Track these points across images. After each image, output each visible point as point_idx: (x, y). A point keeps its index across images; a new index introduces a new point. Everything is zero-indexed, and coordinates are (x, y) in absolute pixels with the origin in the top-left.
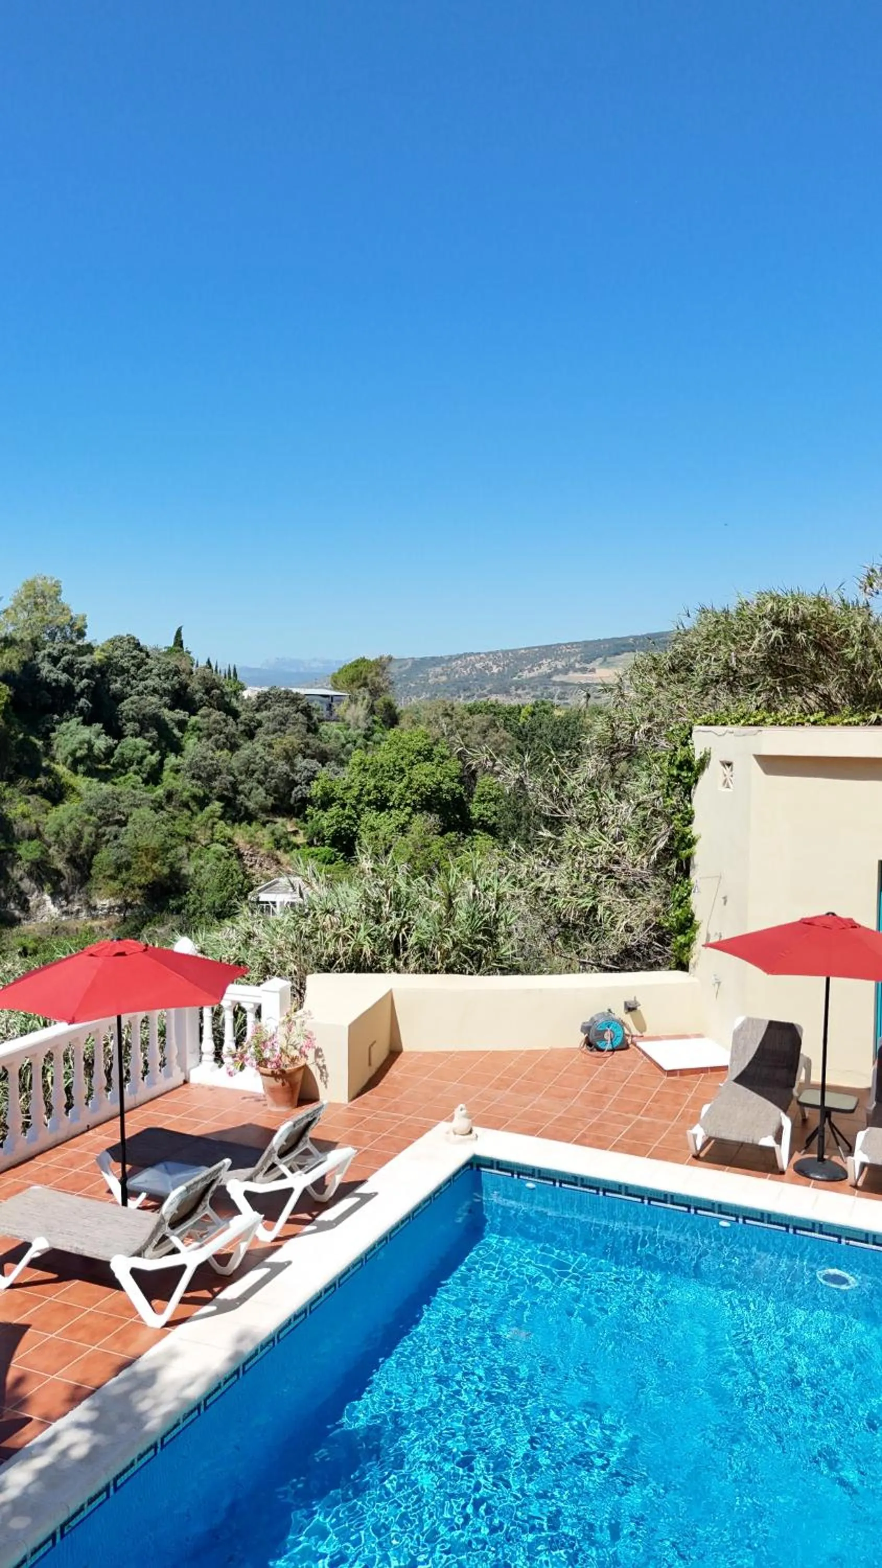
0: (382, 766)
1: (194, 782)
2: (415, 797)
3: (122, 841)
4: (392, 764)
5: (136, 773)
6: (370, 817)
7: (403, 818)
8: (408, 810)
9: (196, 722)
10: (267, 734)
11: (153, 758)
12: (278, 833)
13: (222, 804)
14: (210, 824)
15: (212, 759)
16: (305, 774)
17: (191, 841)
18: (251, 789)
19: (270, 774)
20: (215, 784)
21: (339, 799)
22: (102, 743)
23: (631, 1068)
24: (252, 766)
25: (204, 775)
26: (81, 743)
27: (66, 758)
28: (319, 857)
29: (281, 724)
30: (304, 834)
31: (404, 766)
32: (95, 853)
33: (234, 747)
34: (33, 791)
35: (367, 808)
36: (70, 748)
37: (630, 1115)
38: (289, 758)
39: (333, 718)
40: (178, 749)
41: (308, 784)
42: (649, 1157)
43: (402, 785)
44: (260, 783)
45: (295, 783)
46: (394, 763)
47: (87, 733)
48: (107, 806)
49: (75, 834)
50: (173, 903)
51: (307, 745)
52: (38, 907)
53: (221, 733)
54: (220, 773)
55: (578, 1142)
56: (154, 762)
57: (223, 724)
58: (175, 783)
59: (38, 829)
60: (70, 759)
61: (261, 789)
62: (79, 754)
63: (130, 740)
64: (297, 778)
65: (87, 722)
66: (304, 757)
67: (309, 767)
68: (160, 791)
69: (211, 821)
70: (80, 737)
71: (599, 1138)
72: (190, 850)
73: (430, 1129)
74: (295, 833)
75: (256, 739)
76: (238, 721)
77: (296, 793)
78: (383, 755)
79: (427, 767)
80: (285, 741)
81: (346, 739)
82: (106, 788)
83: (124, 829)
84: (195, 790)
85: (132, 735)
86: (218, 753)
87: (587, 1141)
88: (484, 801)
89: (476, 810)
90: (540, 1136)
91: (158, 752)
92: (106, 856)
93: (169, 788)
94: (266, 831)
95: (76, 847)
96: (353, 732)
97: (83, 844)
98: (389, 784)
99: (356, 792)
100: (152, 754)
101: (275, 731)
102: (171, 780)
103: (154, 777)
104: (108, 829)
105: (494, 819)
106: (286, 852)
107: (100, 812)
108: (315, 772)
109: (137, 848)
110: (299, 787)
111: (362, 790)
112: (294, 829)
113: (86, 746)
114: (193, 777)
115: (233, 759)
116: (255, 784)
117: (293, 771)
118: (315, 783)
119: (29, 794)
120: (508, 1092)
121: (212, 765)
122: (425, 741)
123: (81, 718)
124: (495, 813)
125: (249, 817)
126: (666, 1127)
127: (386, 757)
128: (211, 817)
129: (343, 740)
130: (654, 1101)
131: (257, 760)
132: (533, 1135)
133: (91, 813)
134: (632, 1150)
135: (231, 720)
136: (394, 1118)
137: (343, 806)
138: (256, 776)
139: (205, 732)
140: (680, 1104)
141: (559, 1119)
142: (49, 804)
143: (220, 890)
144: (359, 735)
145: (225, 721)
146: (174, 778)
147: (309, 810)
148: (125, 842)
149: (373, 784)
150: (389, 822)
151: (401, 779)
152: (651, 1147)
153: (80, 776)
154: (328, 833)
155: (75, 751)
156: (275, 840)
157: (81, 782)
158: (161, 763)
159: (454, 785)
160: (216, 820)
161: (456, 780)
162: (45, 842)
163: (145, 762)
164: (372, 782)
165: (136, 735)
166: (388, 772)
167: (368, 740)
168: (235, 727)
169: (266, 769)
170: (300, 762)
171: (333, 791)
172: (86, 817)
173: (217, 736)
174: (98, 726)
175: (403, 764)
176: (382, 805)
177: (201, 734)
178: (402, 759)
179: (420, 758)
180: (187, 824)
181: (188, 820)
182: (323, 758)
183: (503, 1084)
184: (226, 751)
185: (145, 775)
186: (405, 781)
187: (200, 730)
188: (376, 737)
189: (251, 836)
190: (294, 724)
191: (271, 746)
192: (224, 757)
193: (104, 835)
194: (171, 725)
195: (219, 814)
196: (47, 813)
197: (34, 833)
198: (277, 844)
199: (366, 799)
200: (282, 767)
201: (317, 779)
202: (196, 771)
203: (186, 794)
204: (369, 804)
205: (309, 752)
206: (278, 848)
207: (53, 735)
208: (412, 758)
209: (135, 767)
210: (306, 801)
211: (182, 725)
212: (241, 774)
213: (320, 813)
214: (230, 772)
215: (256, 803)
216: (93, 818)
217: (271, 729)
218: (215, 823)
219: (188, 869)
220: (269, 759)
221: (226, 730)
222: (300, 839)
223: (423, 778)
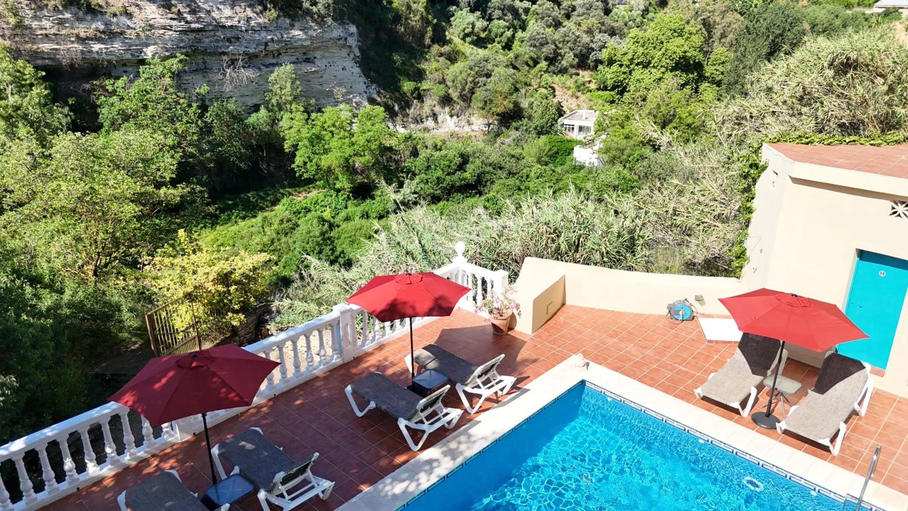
0: (649, 40)
1: (532, 48)
2: (668, 61)
3: (488, 87)
4: (655, 39)
5: (499, 43)
6: (638, 73)
7: (659, 75)
8: (663, 69)
9: (536, 9)
10: (578, 16)
11: (509, 33)
12: (580, 82)
13: (547, 63)
14: (539, 76)
15: (543, 34)
16: (600, 44)
17: (527, 85)
18: (565, 53)
19: (578, 44)
20: (544, 50)
21: (619, 61)
22: (480, 24)
23: (690, 333)
24: (567, 39)
25: (538, 44)
26: (468, 24)
27: (460, 33)
28: (603, 98)
29: (587, 9)
30: (595, 83)
31: (663, 40)
32: (473, 93)
33: (557, 25)
34: (441, 55)
35: (636, 67)
36: (461, 28)
37: (677, 365)
38: (590, 32)
39: (623, 2)
40: (523, 28)
41: (600, 50)
42: (674, 396)
43: (660, 53)
44: (571, 49)
45: (593, 49)
46: (657, 37)
47: (472, 18)
48: (481, 65)
49: (464, 82)
50: (514, 124)
51: (603, 24)
52: (443, 122)
53: (549, 16)
54: (548, 43)
55: (640, 380)
56: (509, 35)
57: (551, 10)
58: (520, 49)
59: (443, 78)
60: (462, 34)
61: (571, 53)
62: (467, 31)
63: (496, 22)
64: (594, 46)
65: (472, 11)
66: (600, 32)
67: (602, 39)
68: (511, 55)
69: (539, 74)
70: (467, 21)
71: (652, 379)
72: (527, 91)
73: (566, 359)
74: (590, 82)
75: (571, 19)
76: (561, 7)
77: (592, 57)
78: (650, 32)
79: (680, 41)
80: (589, 22)
81: (629, 18)
82: (482, 52)
83: (489, 80)
84: (532, 54)
85: (497, 19)
86: (547, 30)
87: (645, 380)
88: (715, 65)
89: (709, 70)
90: (621, 373)
91: (511, 30)
92: (480, 94)
93: (517, 52)
94: (572, 81)
95: (463, 89)
96: (635, 13)
97: (467, 88)
98: (652, 52)
99: (630, 56)
100: (508, 30)
101: (583, 14)
102: (518, 47)
103: (508, 46)
104: (481, 79)
105: (721, 77)
106: (583, 93)
107: (477, 69)
108: (605, 43)
109: (496, 92)
110: (595, 52)
111: (634, 55)
112: (589, 79)
113: (471, 26)
114: (531, 46)
115: (556, 33)
116: (568, 50)
117: (592, 41)
118: (605, 50)
119: (439, 56)
120: (615, 340)
121: (543, 38)
122: (680, 23)
123: (469, 8)
124: (722, 73)
125: (563, 71)
126: (693, 376)
127: (653, 33)
128: (540, 71)
129: (627, 19)
130: (694, 358)
131: (570, 34)
132: (617, 371)
133: (471, 69)
134: (667, 390)
135: (556, 8)
136: (551, 348)
137: (621, 66)
138: (568, 45)
139: (540, 16)
140: (708, 363)
141: (636, 363)
142: (449, 63)
143: (542, 118)
144: (638, 15)
145: (553, 8)
146: (520, 46)
147: (600, 67)
148: (489, 88)
149: (641, 52)
150: (649, 77)
151: (661, 49)
152: (678, 389)
153: (467, 44)
154: (610, 83)
155: (464, 29)
156: (578, 86)
157: (467, 48)
158: (513, 36)
159: (695, 53)
160: (543, 73)
161: (698, 50)
162: (447, 86)
163: (504, 35)
164: (641, 50)
165: (499, 19)
166: (652, 44)
167: (644, 18)
168: (559, 12)
169: (576, 40)
170: (598, 36)
171: (615, 55)
172: (469, 71)
173: (547, 18)
174: (478, 13)
175: (663, 38)
176: (646, 65)
177: (538, 17)
178: (663, 35)
179: (676, 34)
180: (526, 75)
181: (526, 73)
182: (612, 33)
183: (615, 334)
184: (552, 28)
185: (504, 44)
186: (663, 50)
187: (537, 14)
188: (651, 15)
189: (564, 83)
190: (596, 9)
191: (580, 25)
192: (550, 33)
193: (478, 83)
194: (521, 11)
195: (545, 69)
196: (448, 69)
197: (441, 80)
198: (578, 88)
199: (636, 61)
200: (586, 39)
201: (606, 47)
202: (532, 42)
203: (527, 56)
204: (638, 64)
205: (603, 28)
206: (579, 91)
207: (452, 19)
208: (670, 34)
209: (497, 39)
210: (599, 62)
211: (527, 11)
212: (560, 43)
213: (607, 69)
214: (554, 42)
215: (567, 62)
216: (473, 72)
217: (581, 13)
218: (541, 75)
219: (524, 104)
220: (577, 33)
221: (553, 14)
222: (593, 86)
223: (676, 48)
